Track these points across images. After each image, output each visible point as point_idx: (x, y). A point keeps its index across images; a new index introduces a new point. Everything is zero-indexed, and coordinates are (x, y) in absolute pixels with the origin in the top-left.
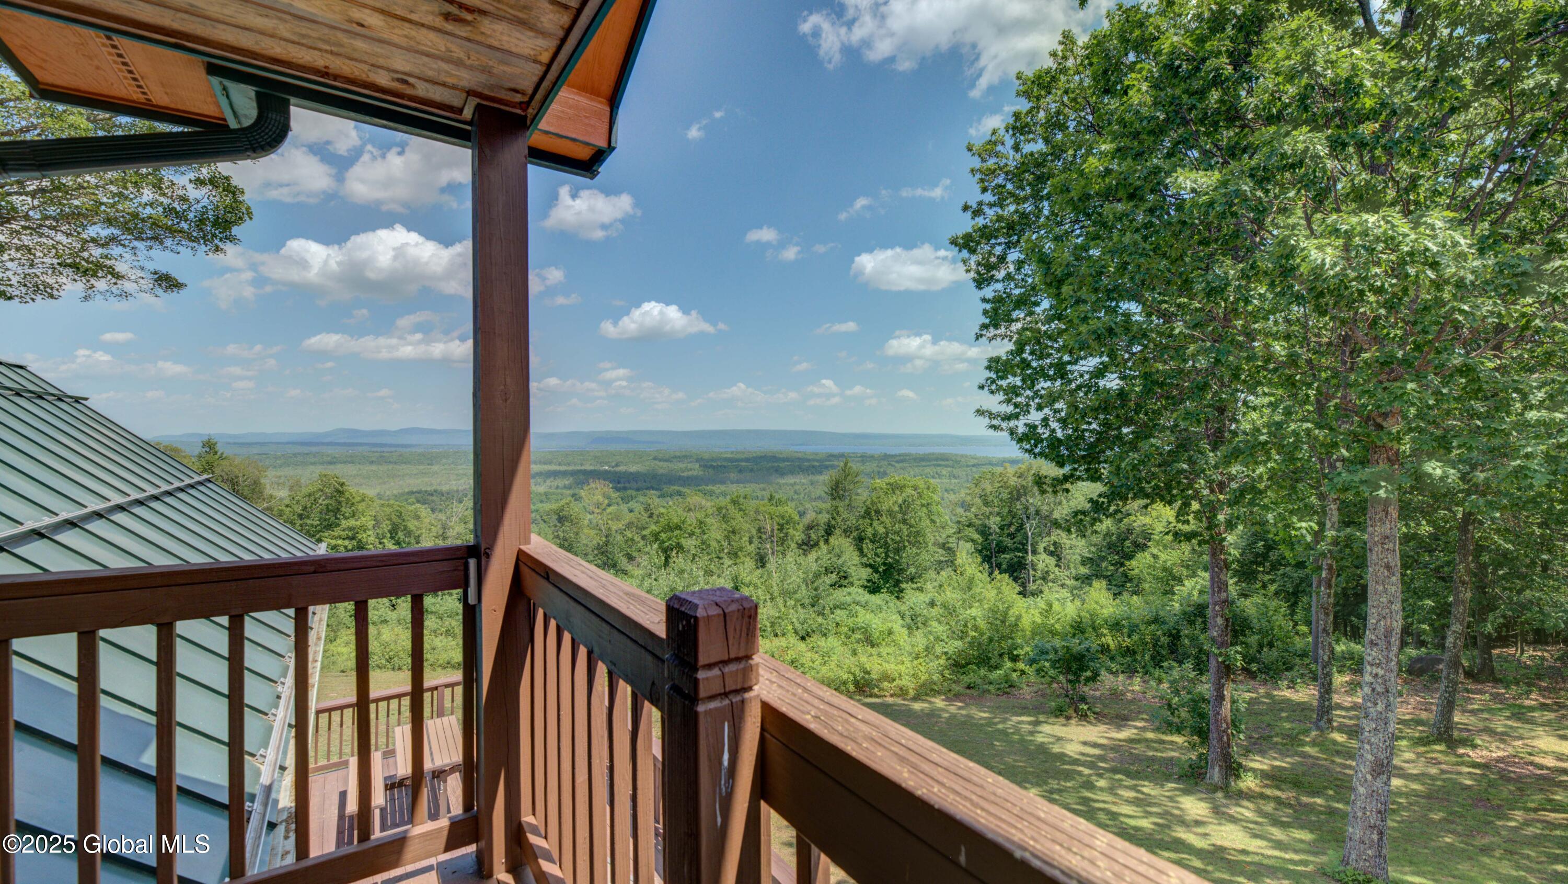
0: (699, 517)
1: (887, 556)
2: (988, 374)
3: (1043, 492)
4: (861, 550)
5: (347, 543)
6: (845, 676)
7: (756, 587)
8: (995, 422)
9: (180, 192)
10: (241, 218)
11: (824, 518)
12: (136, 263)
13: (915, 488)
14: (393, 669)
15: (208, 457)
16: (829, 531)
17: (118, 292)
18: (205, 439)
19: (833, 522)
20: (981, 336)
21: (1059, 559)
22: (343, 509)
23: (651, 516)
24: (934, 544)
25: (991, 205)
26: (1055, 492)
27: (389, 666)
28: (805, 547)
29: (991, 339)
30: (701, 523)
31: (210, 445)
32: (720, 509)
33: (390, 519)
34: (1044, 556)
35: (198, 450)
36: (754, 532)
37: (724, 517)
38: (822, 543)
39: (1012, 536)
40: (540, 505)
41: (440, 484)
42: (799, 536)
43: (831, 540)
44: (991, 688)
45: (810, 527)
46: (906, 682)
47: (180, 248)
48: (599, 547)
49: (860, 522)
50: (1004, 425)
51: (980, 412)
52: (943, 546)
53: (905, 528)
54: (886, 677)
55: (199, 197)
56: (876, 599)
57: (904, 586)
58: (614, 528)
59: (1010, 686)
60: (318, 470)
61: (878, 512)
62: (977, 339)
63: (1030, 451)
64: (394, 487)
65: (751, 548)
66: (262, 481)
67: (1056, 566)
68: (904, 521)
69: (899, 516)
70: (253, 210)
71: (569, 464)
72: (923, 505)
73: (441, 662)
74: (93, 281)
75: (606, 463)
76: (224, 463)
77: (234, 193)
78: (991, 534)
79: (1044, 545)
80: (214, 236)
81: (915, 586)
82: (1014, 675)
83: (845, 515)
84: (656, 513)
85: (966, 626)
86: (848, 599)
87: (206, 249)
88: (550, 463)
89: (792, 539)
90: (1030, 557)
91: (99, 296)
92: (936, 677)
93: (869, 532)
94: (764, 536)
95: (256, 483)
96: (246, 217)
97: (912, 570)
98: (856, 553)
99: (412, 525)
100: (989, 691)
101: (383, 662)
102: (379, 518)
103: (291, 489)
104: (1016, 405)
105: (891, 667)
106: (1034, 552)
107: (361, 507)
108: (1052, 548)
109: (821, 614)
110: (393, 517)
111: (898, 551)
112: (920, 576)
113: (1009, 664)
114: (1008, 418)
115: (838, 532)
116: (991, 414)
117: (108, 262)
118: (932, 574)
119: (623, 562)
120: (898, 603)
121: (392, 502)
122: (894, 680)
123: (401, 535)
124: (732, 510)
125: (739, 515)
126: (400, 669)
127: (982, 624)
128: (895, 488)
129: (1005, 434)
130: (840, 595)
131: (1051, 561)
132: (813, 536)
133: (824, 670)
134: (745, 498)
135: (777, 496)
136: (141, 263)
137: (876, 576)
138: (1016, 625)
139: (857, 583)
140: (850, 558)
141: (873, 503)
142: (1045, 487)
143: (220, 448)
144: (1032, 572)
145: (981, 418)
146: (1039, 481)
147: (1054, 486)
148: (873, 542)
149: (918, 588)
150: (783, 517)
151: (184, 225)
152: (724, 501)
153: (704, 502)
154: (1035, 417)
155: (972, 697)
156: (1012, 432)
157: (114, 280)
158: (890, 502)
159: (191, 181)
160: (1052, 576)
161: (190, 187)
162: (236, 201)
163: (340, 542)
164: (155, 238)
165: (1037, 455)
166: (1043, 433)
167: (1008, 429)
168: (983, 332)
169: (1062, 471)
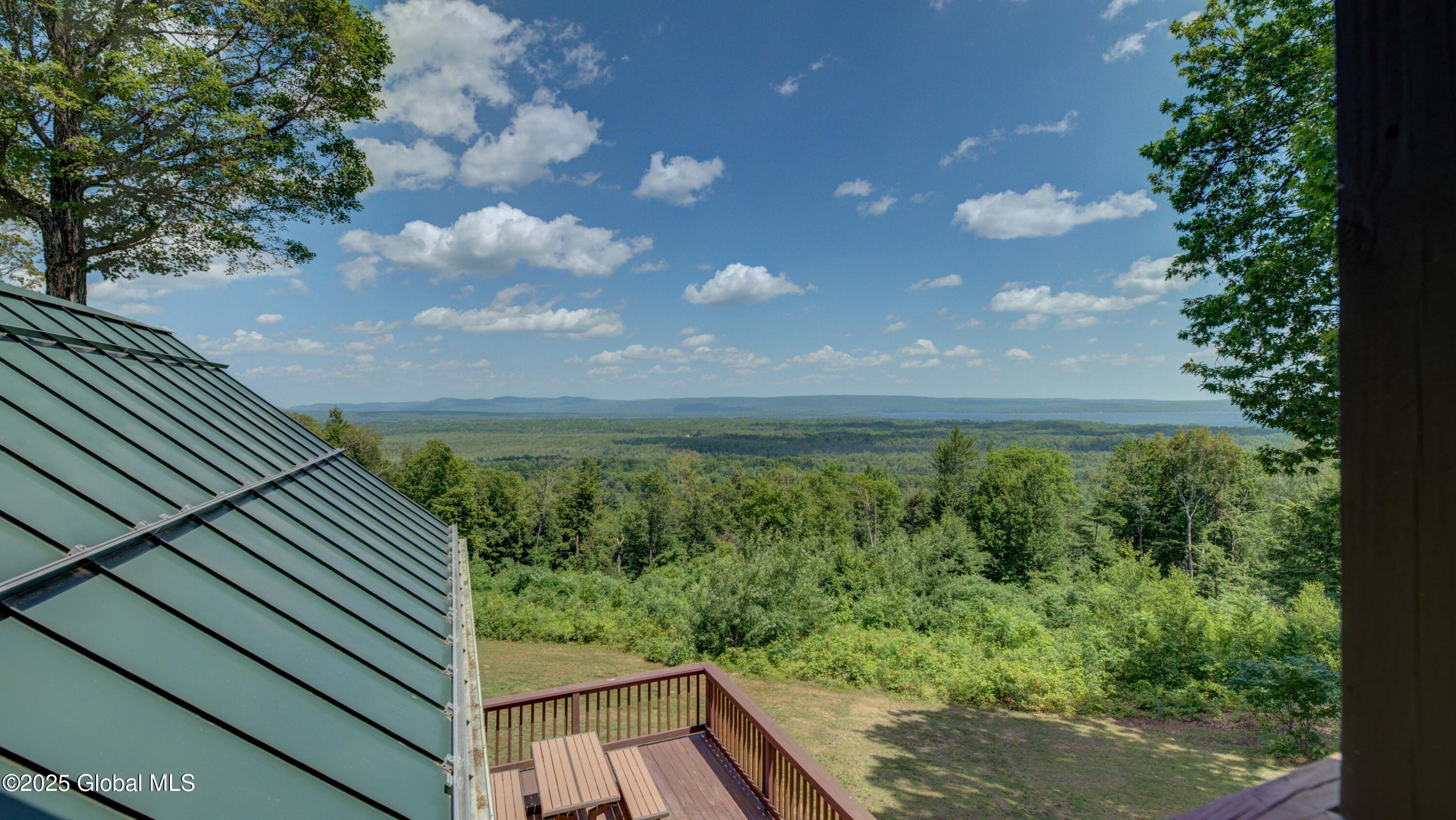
0: (795, 490)
1: (1008, 540)
4: (977, 530)
5: (453, 509)
6: (984, 683)
7: (862, 570)
8: (1211, 380)
9: (309, 161)
10: (363, 184)
11: (929, 495)
12: (272, 234)
13: (1041, 461)
14: (498, 638)
15: (334, 425)
16: (937, 511)
17: (258, 264)
18: (332, 409)
19: (942, 498)
20: (1176, 272)
21: (1228, 548)
22: (447, 476)
23: (738, 488)
24: (1067, 527)
25: (1202, 101)
27: (494, 635)
28: (908, 526)
30: (798, 497)
31: (336, 415)
32: (812, 483)
33: (489, 486)
34: (1208, 545)
35: (326, 418)
36: (851, 507)
37: (818, 490)
38: (933, 523)
39: (1165, 520)
40: (624, 473)
41: (530, 451)
42: (901, 513)
43: (943, 519)
44: (1173, 711)
45: (913, 503)
46: (1061, 695)
47: (310, 218)
48: (686, 519)
49: (976, 497)
50: (1227, 383)
51: (1189, 368)
52: (1078, 529)
53: (1030, 508)
54: (1033, 687)
55: (326, 164)
56: (1000, 589)
57: (1030, 573)
58: (702, 499)
59: (1200, 711)
60: (426, 437)
61: (996, 488)
63: (1261, 418)
64: (491, 453)
65: (849, 525)
66: (379, 447)
67: (1226, 557)
68: (1029, 499)
69: (1023, 493)
70: (374, 175)
71: (651, 432)
72: (1052, 481)
73: (542, 634)
74: (236, 252)
75: (688, 432)
76: (348, 431)
77: (356, 157)
78: (1138, 516)
79: (1209, 531)
80: (340, 203)
81: (1042, 574)
82: (1201, 696)
83: (956, 491)
84: (744, 484)
85: (1131, 630)
86: (969, 588)
87: (333, 217)
88: (633, 431)
89: (893, 516)
90: (1190, 546)
91: (241, 269)
92: (1098, 692)
93: (988, 510)
94: (862, 513)
95: (374, 449)
96: (368, 183)
97: (1039, 556)
98: (973, 534)
99: (509, 492)
100: (1171, 715)
101: (489, 630)
102: (479, 485)
103: (403, 454)
104: (1248, 358)
105: (1038, 675)
106: (1196, 539)
107: (464, 473)
108: (1218, 536)
109: (938, 604)
110: (492, 484)
111: (1023, 533)
112: (1049, 564)
113: (1194, 683)
114: (1234, 374)
115: (949, 509)
116: (1205, 369)
117: (249, 234)
118: (1064, 562)
119: (712, 534)
120: (1031, 596)
121: (490, 469)
122: (1045, 692)
123: (498, 501)
124: (829, 485)
125: (834, 488)
126: (504, 639)
127: (1154, 630)
128: (1016, 462)
129: (1226, 397)
130: (958, 584)
131: (1218, 551)
132: (918, 513)
133: (956, 671)
134: (840, 469)
135: (875, 468)
136: (276, 234)
137: (996, 561)
138: (1200, 634)
139: (974, 569)
140: (966, 540)
141: (990, 477)
143: (344, 418)
144: (1192, 563)
145: (1191, 375)
148: (992, 522)
149: (1047, 578)
150: (881, 492)
151: (312, 193)
152: (816, 474)
153: (795, 474)
155: (1149, 720)
156: (1236, 393)
157: (254, 251)
158: (1013, 478)
159: (318, 148)
160: (1221, 570)
161: (318, 154)
162: (358, 166)
163: (447, 508)
164: (290, 209)
165: (1272, 423)
166: (1283, 394)
167: (1231, 389)
168: (1179, 268)
169: (1303, 444)
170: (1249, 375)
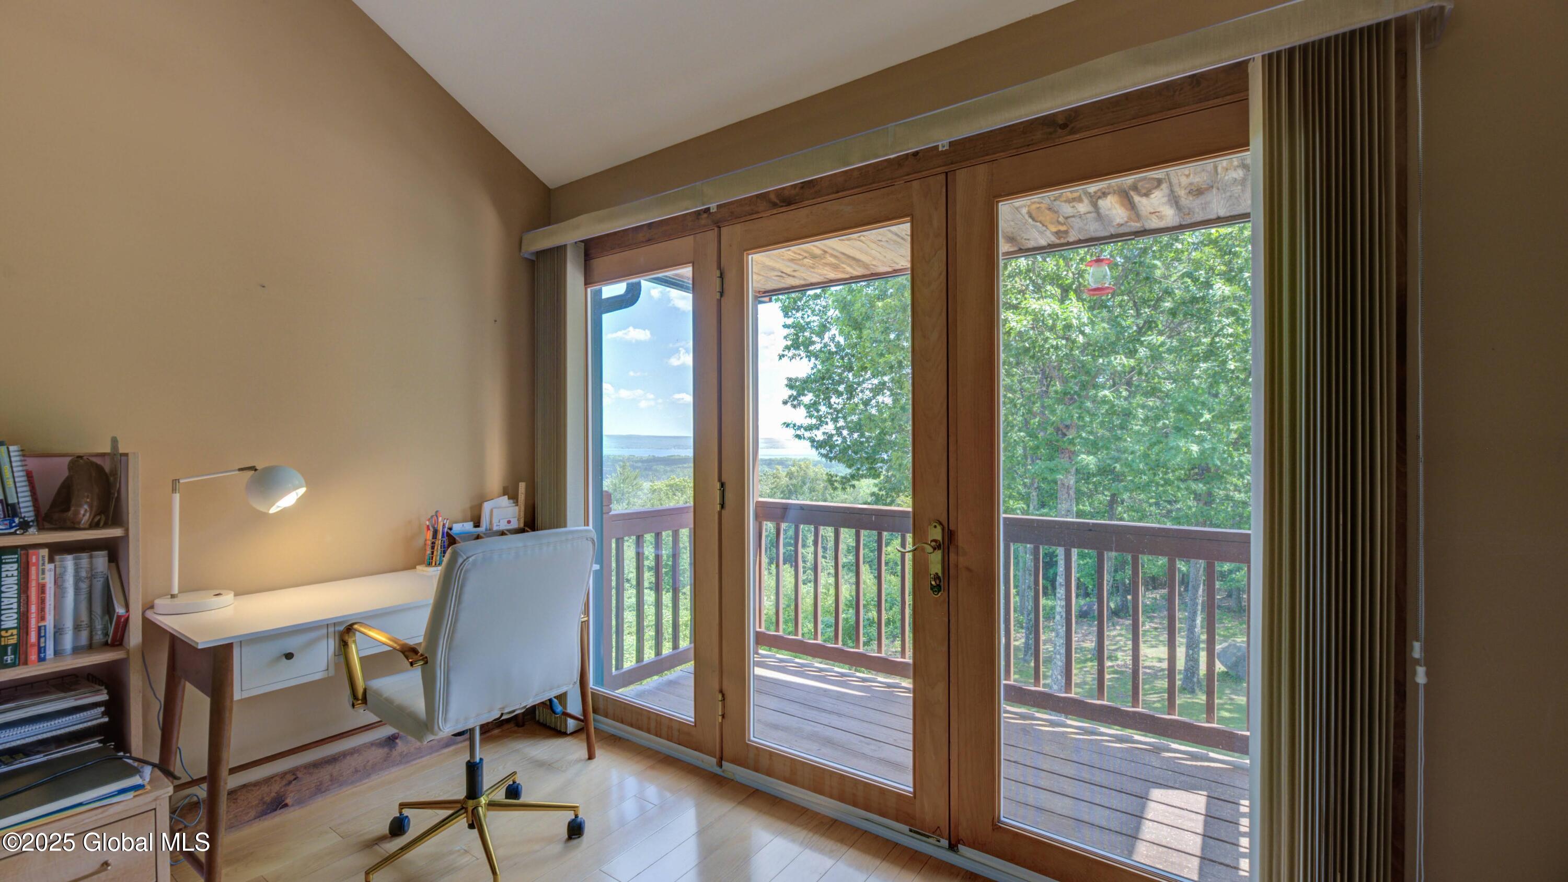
2: (790, 392)
3: (835, 489)
8: (798, 432)
20: (783, 356)
26: (844, 489)
29: (792, 358)
50: (807, 434)
51: (787, 424)
62: (780, 358)
63: (826, 456)
104: (816, 418)
114: (809, 428)
116: (795, 425)
129: (808, 444)
142: (836, 484)
146: (831, 480)
147: (843, 483)
154: (830, 428)
156: (812, 441)
165: (831, 459)
166: (837, 440)
167: (809, 438)
168: (786, 353)
169: (849, 471)
170: (818, 429)
